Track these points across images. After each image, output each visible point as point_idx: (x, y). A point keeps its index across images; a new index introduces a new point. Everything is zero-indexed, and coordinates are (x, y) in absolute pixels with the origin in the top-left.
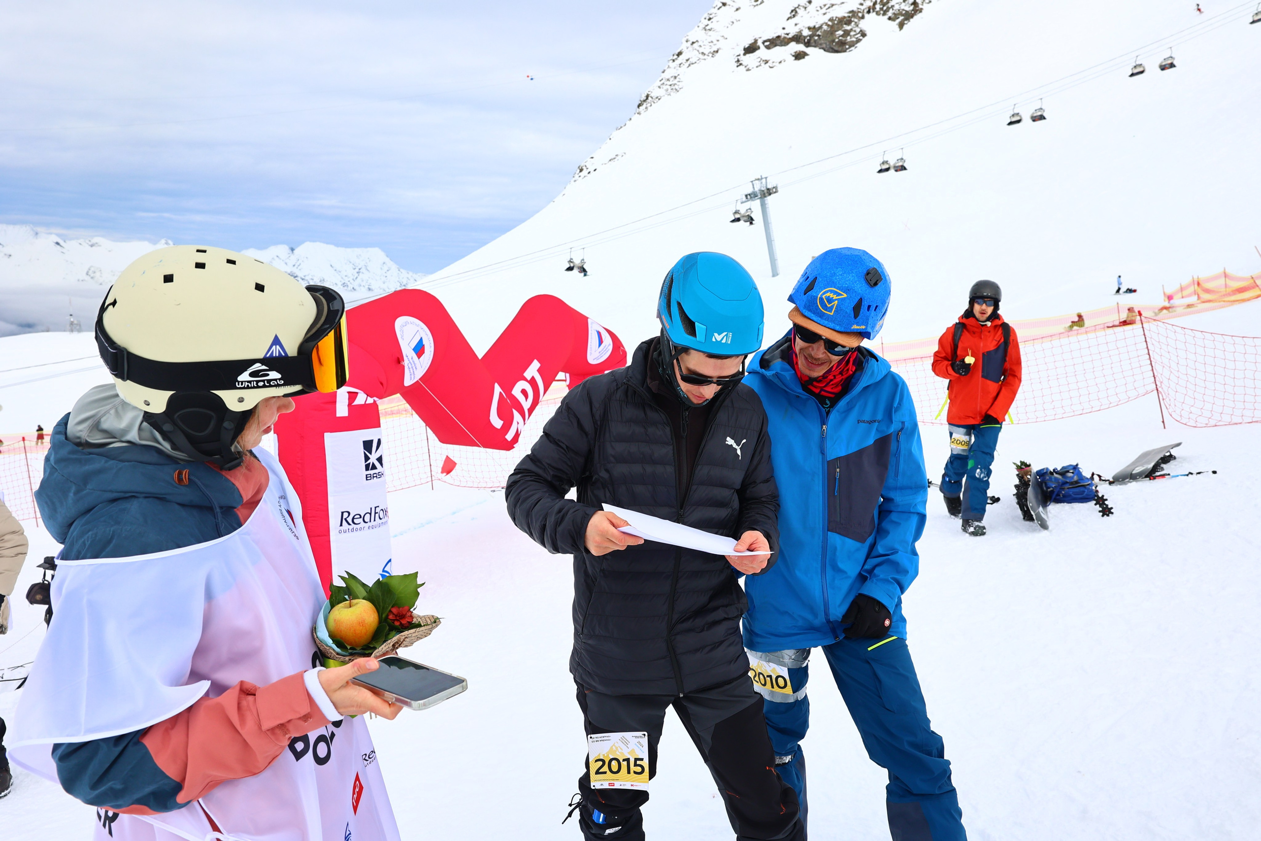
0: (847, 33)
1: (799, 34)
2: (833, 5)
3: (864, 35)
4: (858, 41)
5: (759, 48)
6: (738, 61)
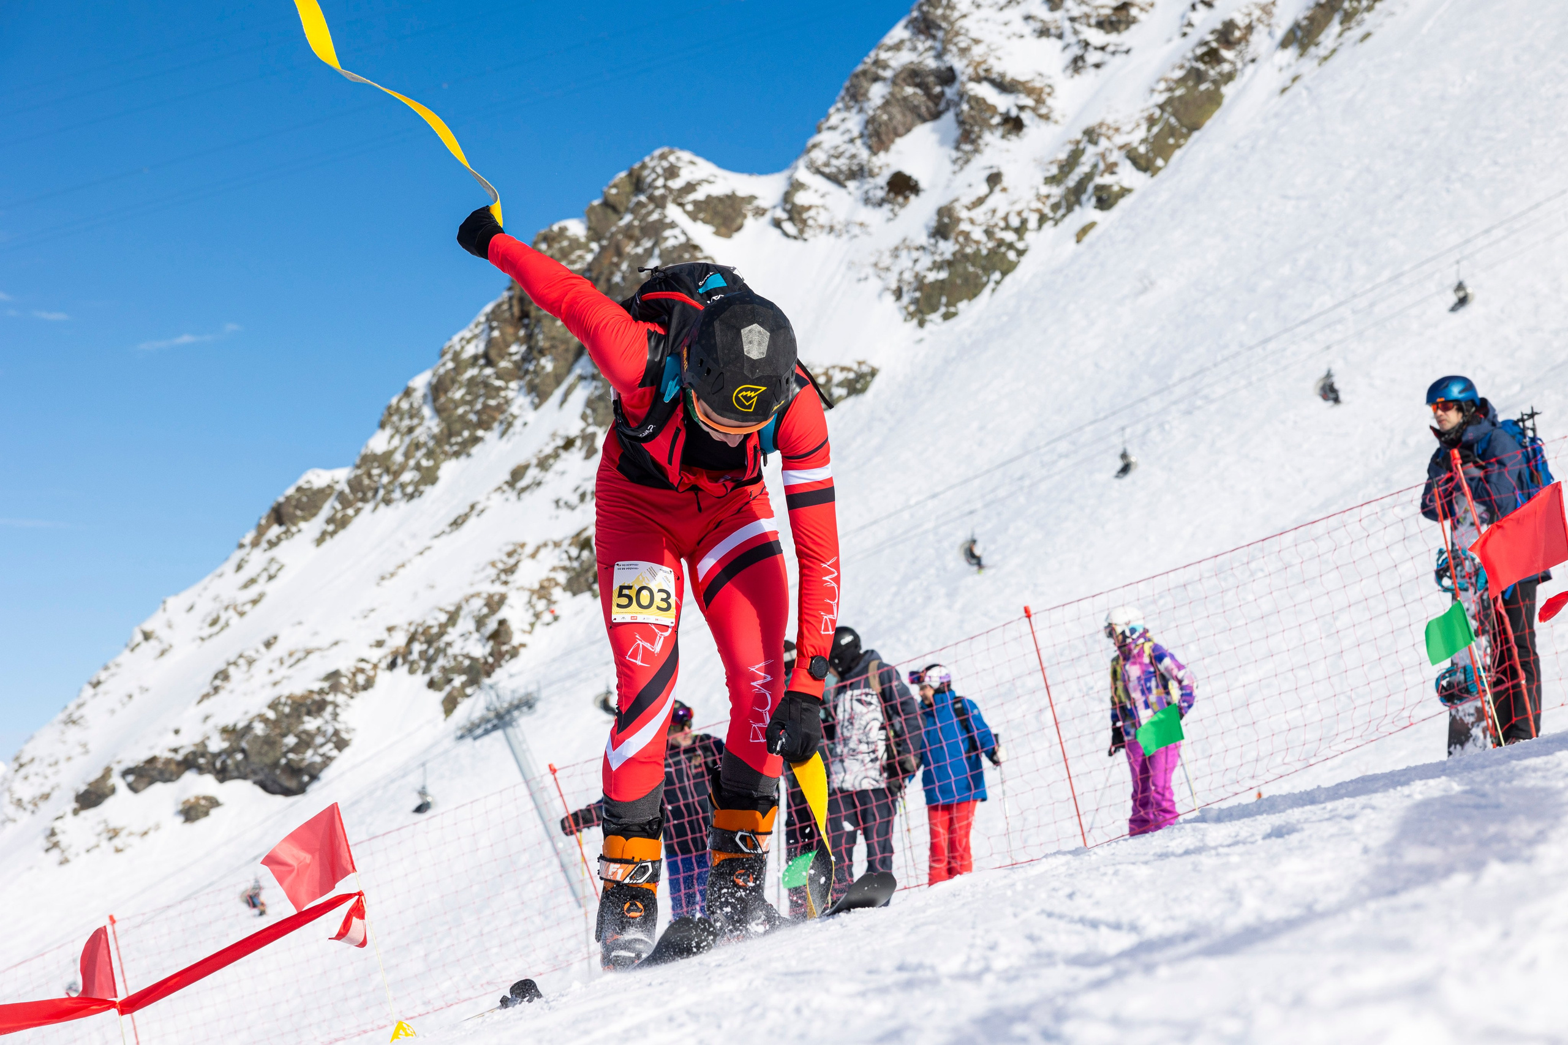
0: (306, 741)
1: (200, 749)
2: (308, 653)
3: (341, 744)
4: (328, 760)
5: (113, 790)
6: (53, 833)
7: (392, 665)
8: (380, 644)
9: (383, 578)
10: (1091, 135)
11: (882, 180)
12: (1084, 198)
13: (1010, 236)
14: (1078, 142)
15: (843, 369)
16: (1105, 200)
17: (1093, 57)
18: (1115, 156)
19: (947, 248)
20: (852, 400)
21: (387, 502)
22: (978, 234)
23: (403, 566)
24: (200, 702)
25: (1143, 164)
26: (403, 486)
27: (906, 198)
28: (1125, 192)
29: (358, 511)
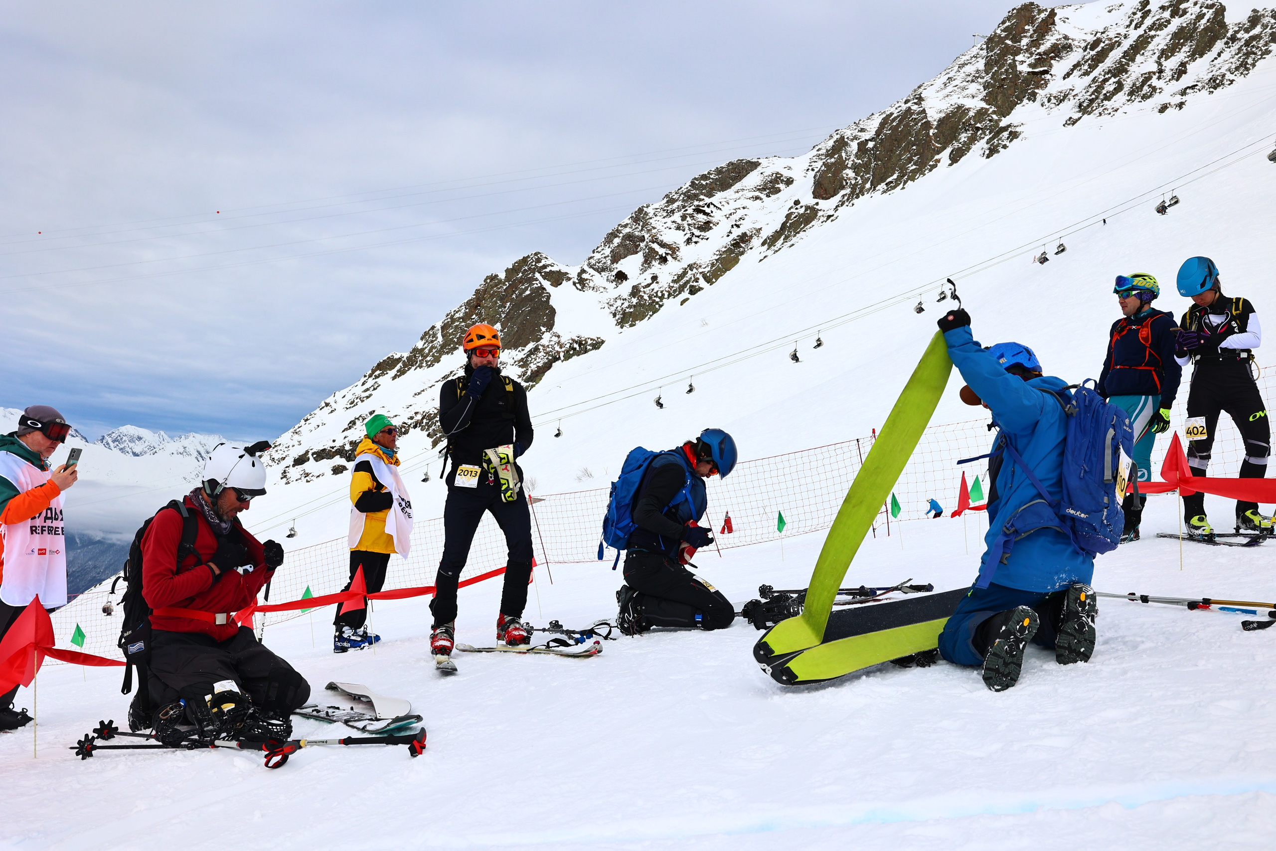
7: (415, 427)
8: (411, 418)
9: (416, 394)
10: (691, 267)
11: (614, 273)
12: (686, 289)
13: (657, 300)
14: (686, 269)
15: (591, 339)
16: (694, 291)
17: (694, 239)
18: (699, 276)
19: (635, 301)
20: (594, 351)
21: (420, 367)
22: (646, 297)
23: (423, 391)
24: (343, 431)
25: (709, 280)
26: (427, 362)
27: (622, 281)
28: (700, 289)
29: (409, 369)
